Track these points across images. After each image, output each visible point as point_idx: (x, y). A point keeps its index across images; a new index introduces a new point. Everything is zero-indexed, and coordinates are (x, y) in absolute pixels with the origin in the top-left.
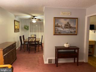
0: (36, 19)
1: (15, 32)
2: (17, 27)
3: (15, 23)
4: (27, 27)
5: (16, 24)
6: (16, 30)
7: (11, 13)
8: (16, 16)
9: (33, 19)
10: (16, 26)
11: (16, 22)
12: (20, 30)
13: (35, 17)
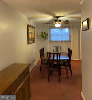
0: (60, 21)
1: (28, 43)
2: (32, 36)
3: (28, 30)
4: (45, 34)
5: (30, 31)
6: (30, 41)
7: (21, 14)
8: (30, 19)
9: (56, 21)
10: (31, 33)
11: (30, 28)
12: (36, 39)
13: (60, 19)
